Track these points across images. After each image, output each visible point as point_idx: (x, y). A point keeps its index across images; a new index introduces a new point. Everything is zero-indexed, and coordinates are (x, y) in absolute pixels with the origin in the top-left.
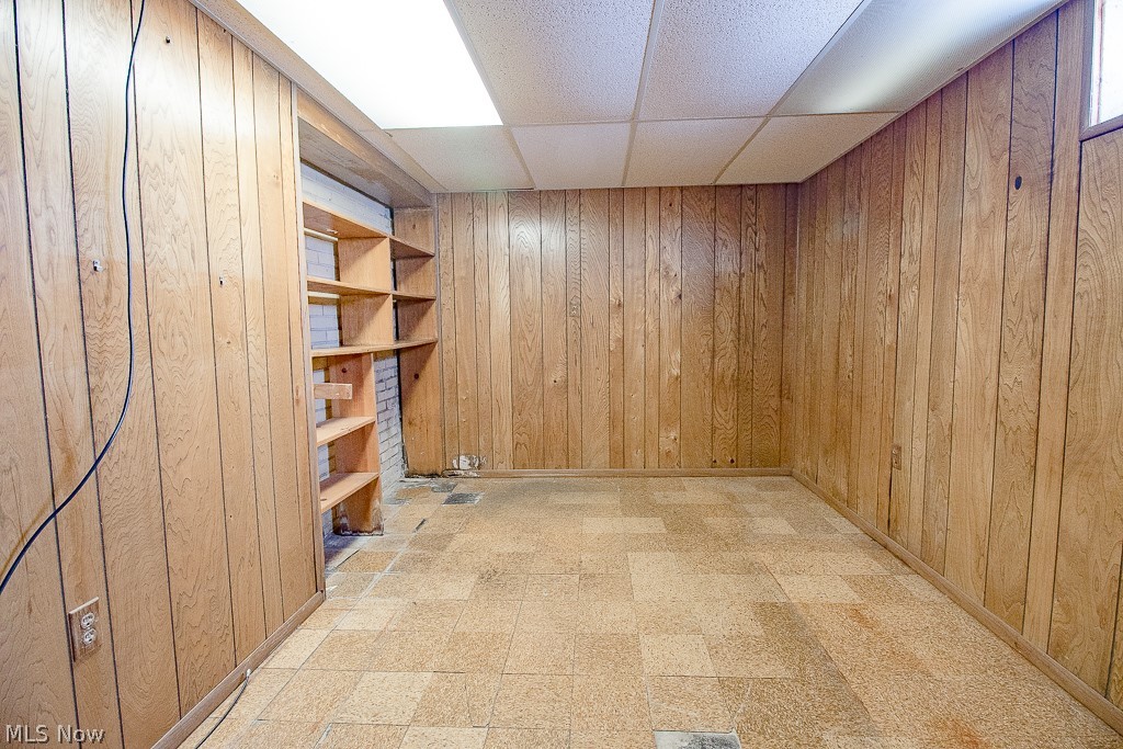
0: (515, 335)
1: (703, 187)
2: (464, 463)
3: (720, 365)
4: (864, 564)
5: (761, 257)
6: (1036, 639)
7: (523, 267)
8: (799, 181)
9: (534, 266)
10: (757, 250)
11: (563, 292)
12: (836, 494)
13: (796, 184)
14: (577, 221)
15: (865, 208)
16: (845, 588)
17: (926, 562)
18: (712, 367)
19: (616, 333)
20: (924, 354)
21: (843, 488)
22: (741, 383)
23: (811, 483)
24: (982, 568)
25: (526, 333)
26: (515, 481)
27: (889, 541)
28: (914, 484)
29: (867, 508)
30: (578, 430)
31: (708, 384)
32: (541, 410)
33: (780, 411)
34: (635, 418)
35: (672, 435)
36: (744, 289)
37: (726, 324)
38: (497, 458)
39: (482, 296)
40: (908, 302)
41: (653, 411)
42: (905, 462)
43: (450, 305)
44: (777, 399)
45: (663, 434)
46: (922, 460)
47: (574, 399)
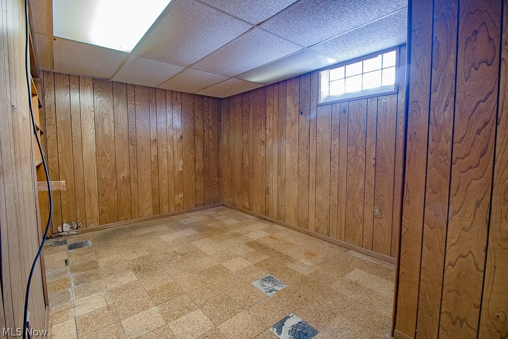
0: (100, 154)
1: (189, 94)
2: (66, 227)
3: (197, 165)
4: (263, 225)
5: (211, 124)
6: (312, 230)
7: (103, 119)
8: (222, 98)
9: (109, 119)
10: (209, 121)
11: (127, 133)
12: (244, 207)
13: (221, 99)
14: (133, 99)
15: (252, 112)
16: (264, 233)
17: (280, 220)
18: (195, 166)
19: (154, 153)
20: (275, 159)
21: (247, 204)
22: (205, 172)
23: (232, 206)
24: (296, 216)
25: (106, 154)
26: (102, 231)
27: (267, 217)
28: (274, 198)
29: (257, 209)
30: (137, 199)
31: (194, 173)
32: (116, 192)
33: (218, 182)
34: (164, 191)
35: (180, 196)
36: (205, 136)
37: (199, 149)
38: (89, 221)
39: (76, 133)
40: (269, 143)
41: (172, 187)
42: (270, 192)
43: (53, 137)
44: (217, 178)
45: (176, 196)
46: (276, 190)
47: (134, 185)
